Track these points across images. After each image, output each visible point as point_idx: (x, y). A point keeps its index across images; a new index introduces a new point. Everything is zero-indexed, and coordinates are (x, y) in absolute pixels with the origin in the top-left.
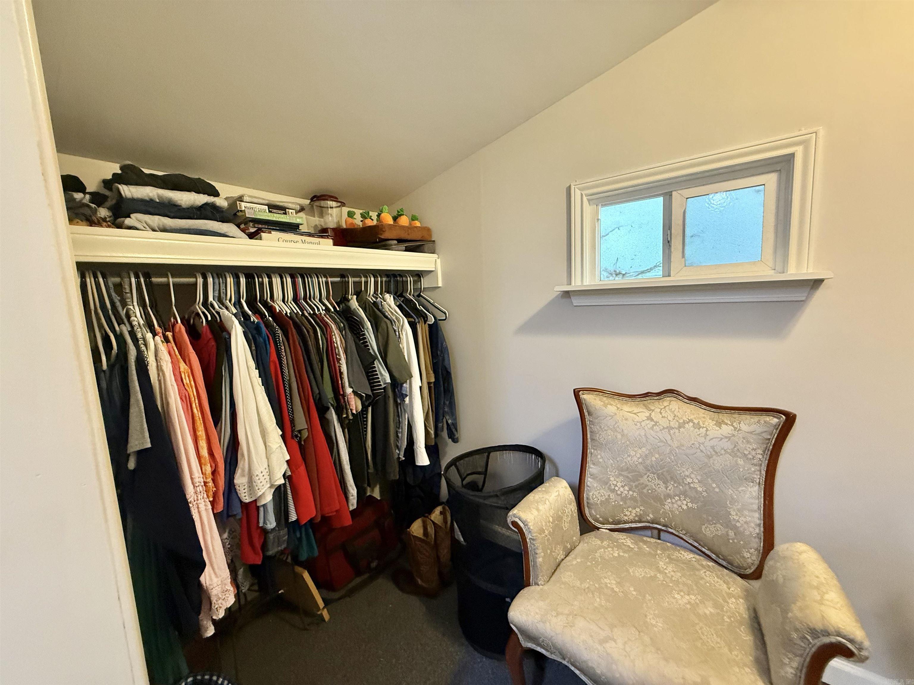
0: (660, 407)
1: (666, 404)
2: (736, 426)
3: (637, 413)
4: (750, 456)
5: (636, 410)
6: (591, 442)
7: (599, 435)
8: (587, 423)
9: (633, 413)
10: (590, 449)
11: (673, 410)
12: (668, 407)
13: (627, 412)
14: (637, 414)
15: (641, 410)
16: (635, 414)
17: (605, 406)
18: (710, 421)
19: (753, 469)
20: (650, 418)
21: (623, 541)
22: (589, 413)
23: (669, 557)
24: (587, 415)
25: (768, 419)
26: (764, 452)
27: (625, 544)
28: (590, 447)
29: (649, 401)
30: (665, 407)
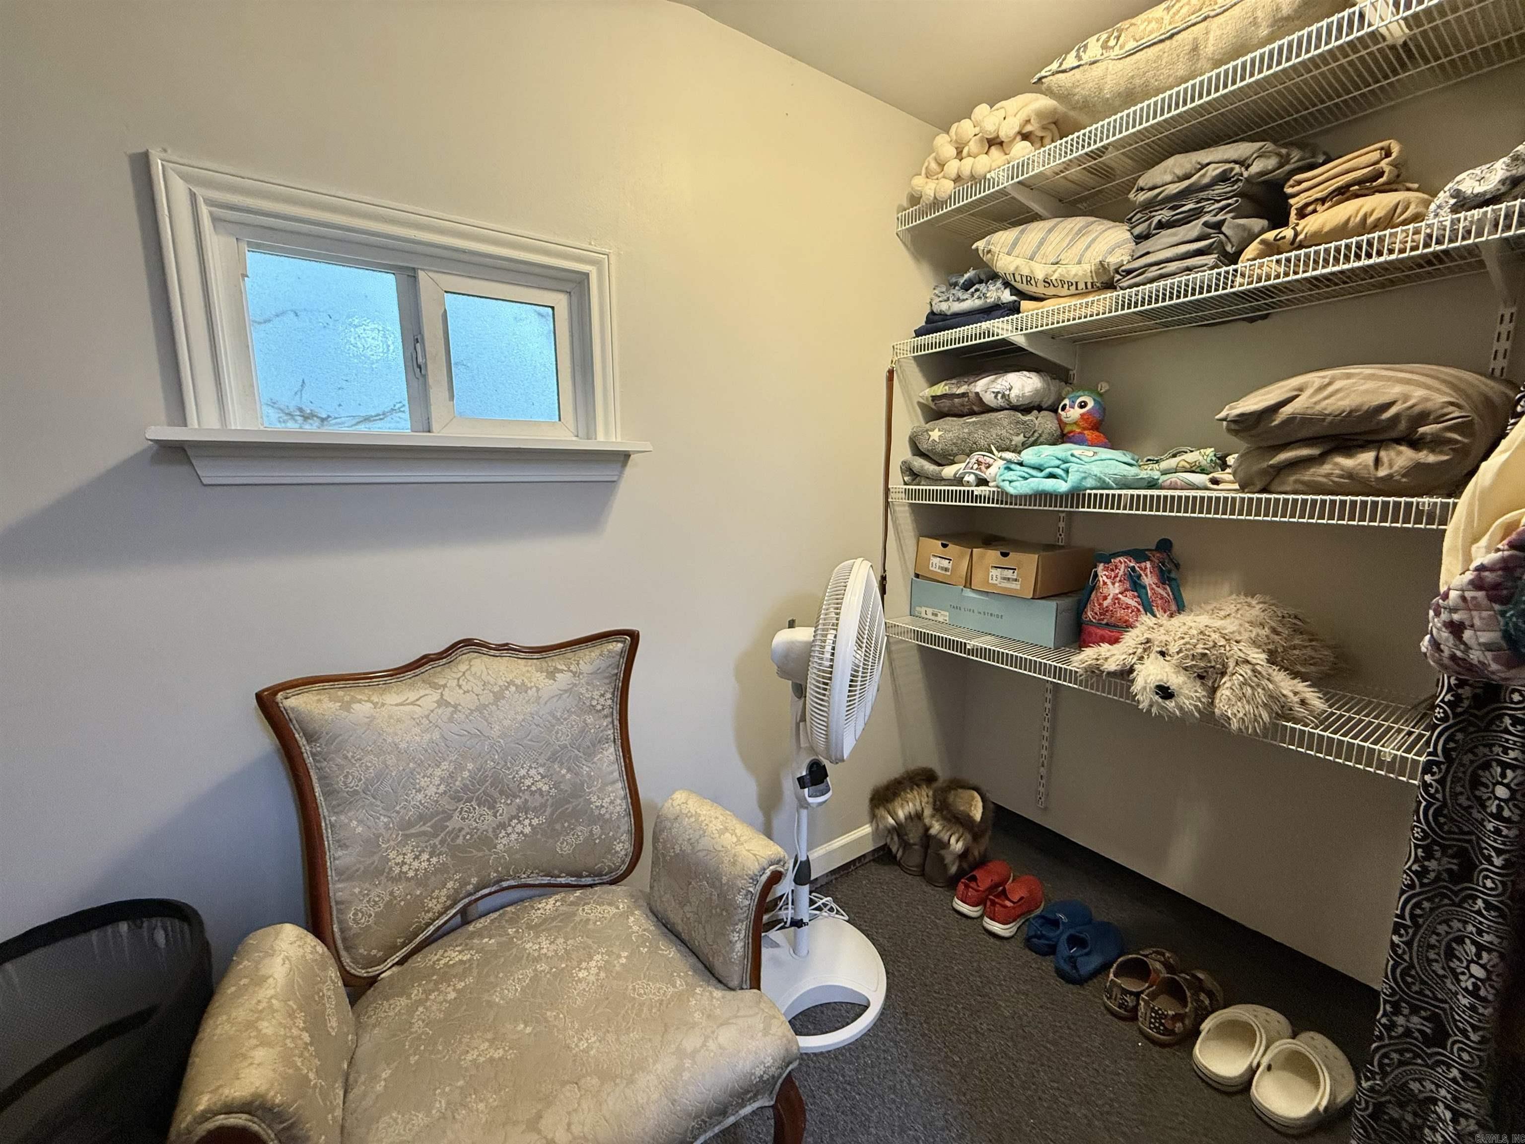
0: (454, 675)
1: (463, 667)
2: (574, 670)
3: (417, 700)
4: (599, 707)
5: (412, 696)
6: (325, 800)
7: (346, 777)
8: (307, 761)
9: (408, 704)
10: (327, 816)
11: (478, 674)
12: (469, 672)
13: (397, 705)
14: (418, 703)
15: (422, 693)
16: (413, 703)
17: (346, 707)
18: (538, 674)
19: (605, 724)
20: (442, 702)
21: (442, 962)
22: (311, 738)
23: (530, 927)
24: (305, 743)
25: (611, 647)
26: (613, 694)
27: (451, 963)
28: (326, 814)
29: (432, 671)
30: (464, 673)
